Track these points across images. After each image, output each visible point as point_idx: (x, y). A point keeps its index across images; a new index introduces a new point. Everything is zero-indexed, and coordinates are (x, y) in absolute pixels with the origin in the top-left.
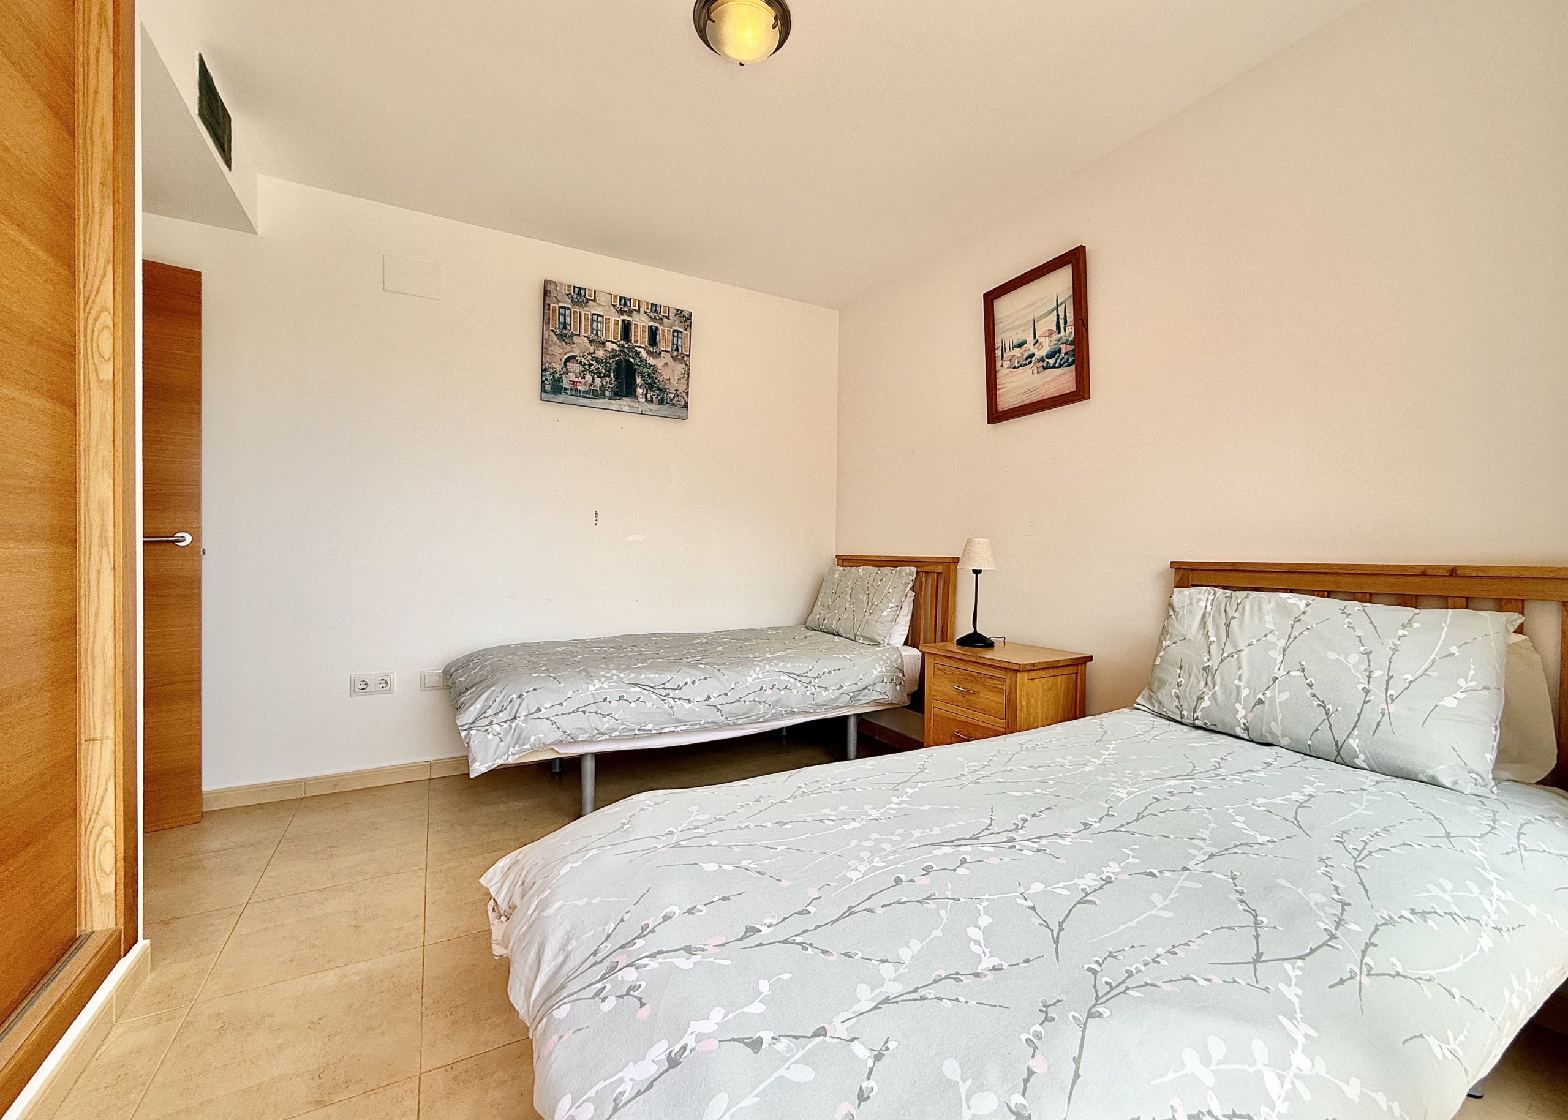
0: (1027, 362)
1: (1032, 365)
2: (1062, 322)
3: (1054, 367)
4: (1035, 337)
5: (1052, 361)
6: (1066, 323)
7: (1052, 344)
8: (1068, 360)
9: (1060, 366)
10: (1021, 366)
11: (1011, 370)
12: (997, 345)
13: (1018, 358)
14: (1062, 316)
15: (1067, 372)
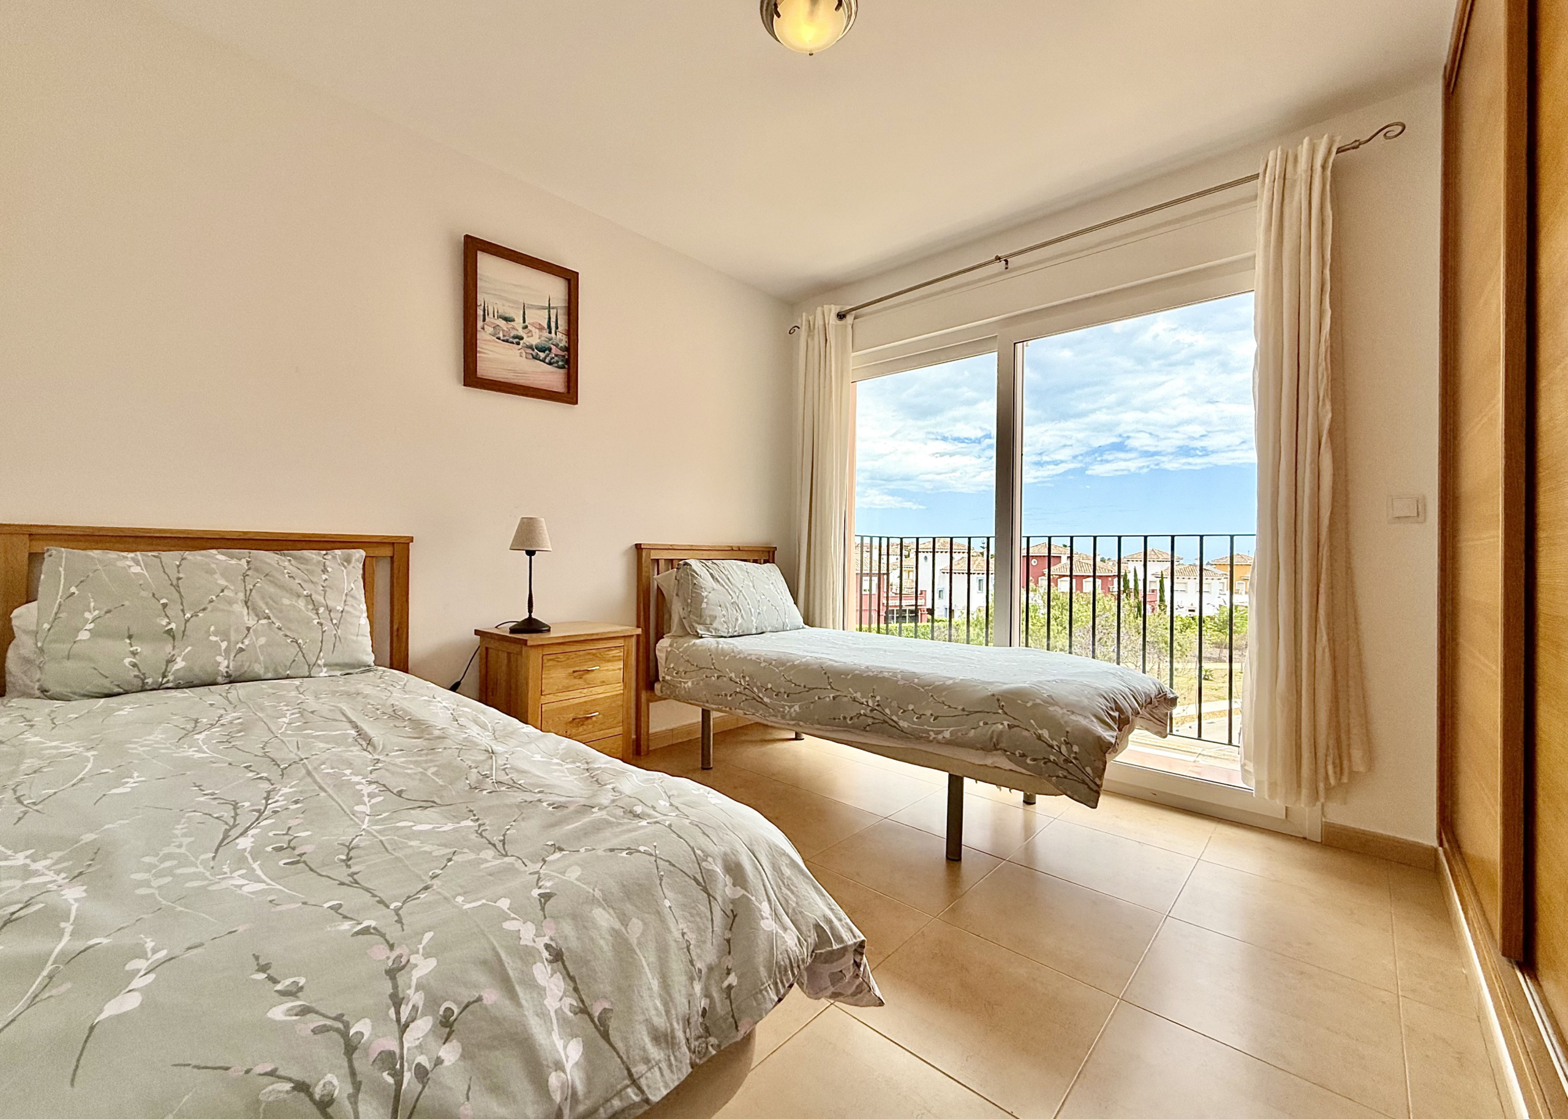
0: (515, 341)
1: (520, 347)
2: (553, 325)
3: (543, 361)
4: (524, 322)
5: (542, 355)
6: (557, 328)
7: (543, 339)
8: (557, 362)
9: (550, 364)
10: (507, 341)
11: (495, 338)
12: (479, 304)
13: (503, 331)
14: (553, 320)
15: (556, 372)
